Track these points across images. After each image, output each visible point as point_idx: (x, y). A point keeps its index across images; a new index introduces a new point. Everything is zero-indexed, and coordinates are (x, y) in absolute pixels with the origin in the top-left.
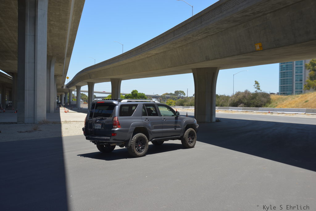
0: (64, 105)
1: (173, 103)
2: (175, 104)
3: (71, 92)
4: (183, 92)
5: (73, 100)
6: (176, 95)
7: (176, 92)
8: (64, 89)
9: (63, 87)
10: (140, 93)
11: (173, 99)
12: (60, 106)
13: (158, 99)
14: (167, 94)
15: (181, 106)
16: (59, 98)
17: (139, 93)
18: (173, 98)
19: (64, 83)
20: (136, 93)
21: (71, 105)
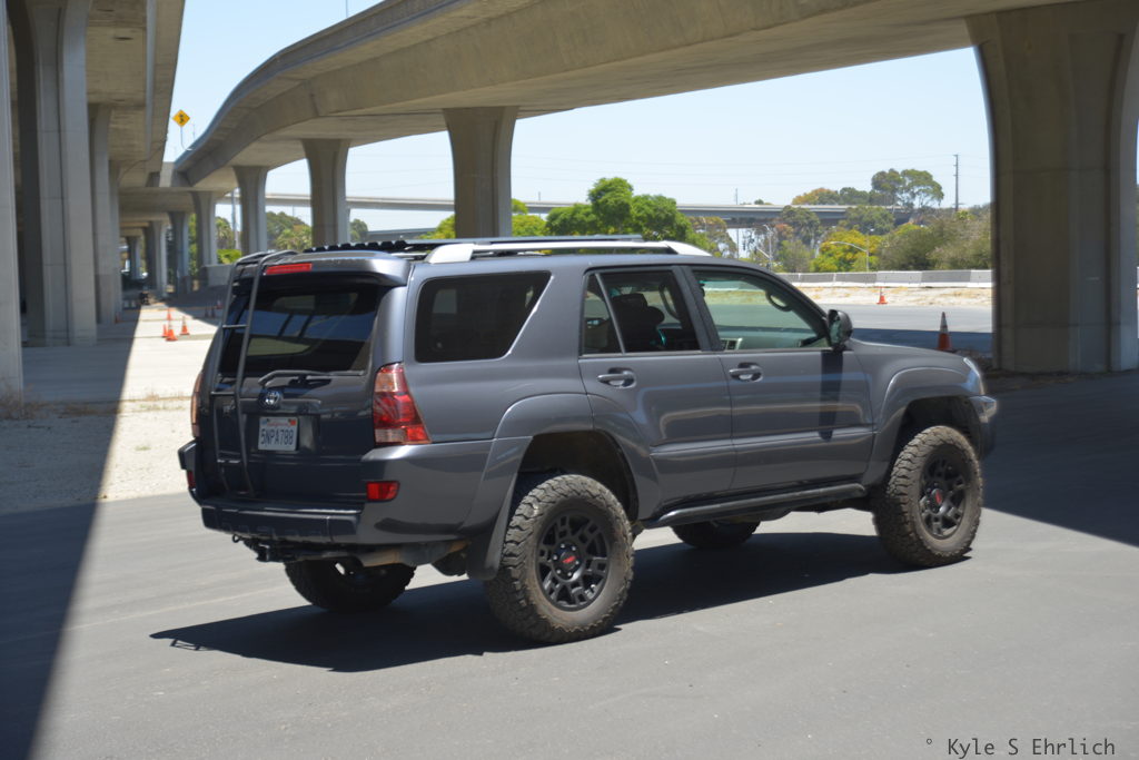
0: (171, 289)
1: (864, 256)
2: (874, 259)
3: (211, 209)
4: (923, 179)
5: (220, 262)
6: (881, 201)
7: (881, 181)
8: (166, 192)
9: (154, 177)
10: (646, 197)
11: (865, 226)
12: (143, 301)
13: (765, 231)
14: (823, 196)
15: (917, 268)
16: (140, 251)
17: (637, 200)
18: (865, 219)
19: (162, 149)
20: (622, 197)
21: (213, 288)
